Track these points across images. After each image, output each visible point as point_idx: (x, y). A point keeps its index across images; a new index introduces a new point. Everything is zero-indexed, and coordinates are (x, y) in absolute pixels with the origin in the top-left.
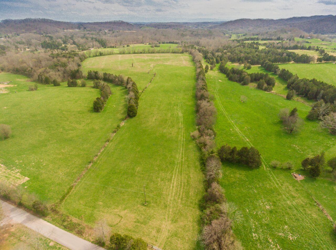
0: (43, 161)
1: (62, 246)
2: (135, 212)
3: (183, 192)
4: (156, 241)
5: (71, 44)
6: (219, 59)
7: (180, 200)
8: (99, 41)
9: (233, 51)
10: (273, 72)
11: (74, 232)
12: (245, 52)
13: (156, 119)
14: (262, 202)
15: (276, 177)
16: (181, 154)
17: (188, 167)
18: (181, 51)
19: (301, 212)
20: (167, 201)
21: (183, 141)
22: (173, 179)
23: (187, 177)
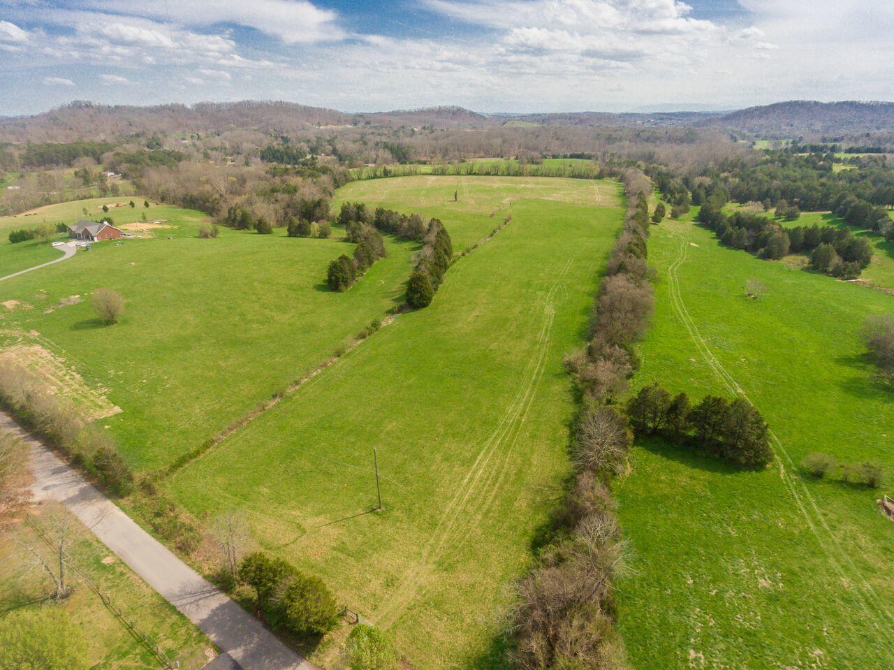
0: (168, 379)
1: (131, 570)
2: (344, 525)
3: (496, 497)
4: (375, 608)
5: (328, 155)
6: (702, 193)
7: (479, 517)
8: (392, 150)
9: (749, 175)
10: (868, 228)
11: (173, 545)
12: (787, 177)
13: (478, 316)
14: (748, 566)
15: (818, 503)
16: (522, 405)
17: (533, 437)
18: (596, 173)
19: (886, 617)
20: (442, 512)
21: (538, 373)
22: (477, 462)
23: (519, 461)
